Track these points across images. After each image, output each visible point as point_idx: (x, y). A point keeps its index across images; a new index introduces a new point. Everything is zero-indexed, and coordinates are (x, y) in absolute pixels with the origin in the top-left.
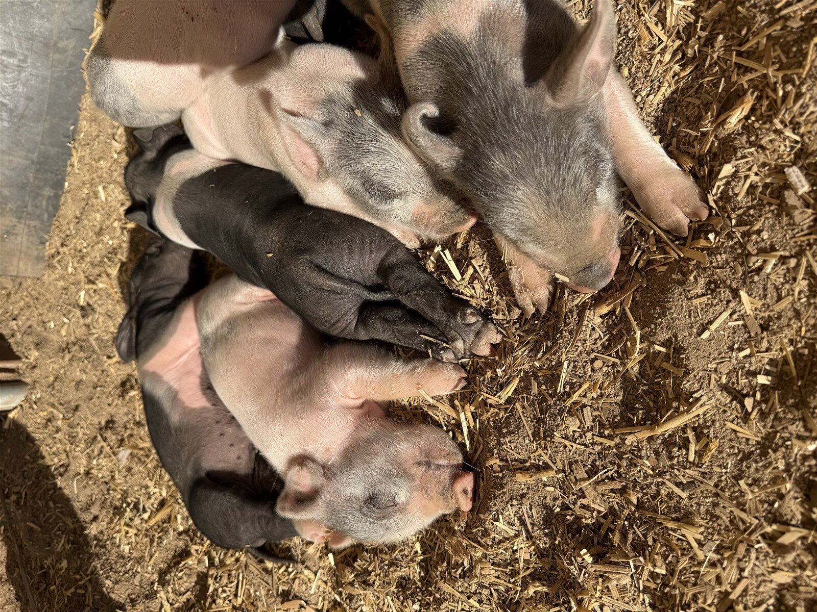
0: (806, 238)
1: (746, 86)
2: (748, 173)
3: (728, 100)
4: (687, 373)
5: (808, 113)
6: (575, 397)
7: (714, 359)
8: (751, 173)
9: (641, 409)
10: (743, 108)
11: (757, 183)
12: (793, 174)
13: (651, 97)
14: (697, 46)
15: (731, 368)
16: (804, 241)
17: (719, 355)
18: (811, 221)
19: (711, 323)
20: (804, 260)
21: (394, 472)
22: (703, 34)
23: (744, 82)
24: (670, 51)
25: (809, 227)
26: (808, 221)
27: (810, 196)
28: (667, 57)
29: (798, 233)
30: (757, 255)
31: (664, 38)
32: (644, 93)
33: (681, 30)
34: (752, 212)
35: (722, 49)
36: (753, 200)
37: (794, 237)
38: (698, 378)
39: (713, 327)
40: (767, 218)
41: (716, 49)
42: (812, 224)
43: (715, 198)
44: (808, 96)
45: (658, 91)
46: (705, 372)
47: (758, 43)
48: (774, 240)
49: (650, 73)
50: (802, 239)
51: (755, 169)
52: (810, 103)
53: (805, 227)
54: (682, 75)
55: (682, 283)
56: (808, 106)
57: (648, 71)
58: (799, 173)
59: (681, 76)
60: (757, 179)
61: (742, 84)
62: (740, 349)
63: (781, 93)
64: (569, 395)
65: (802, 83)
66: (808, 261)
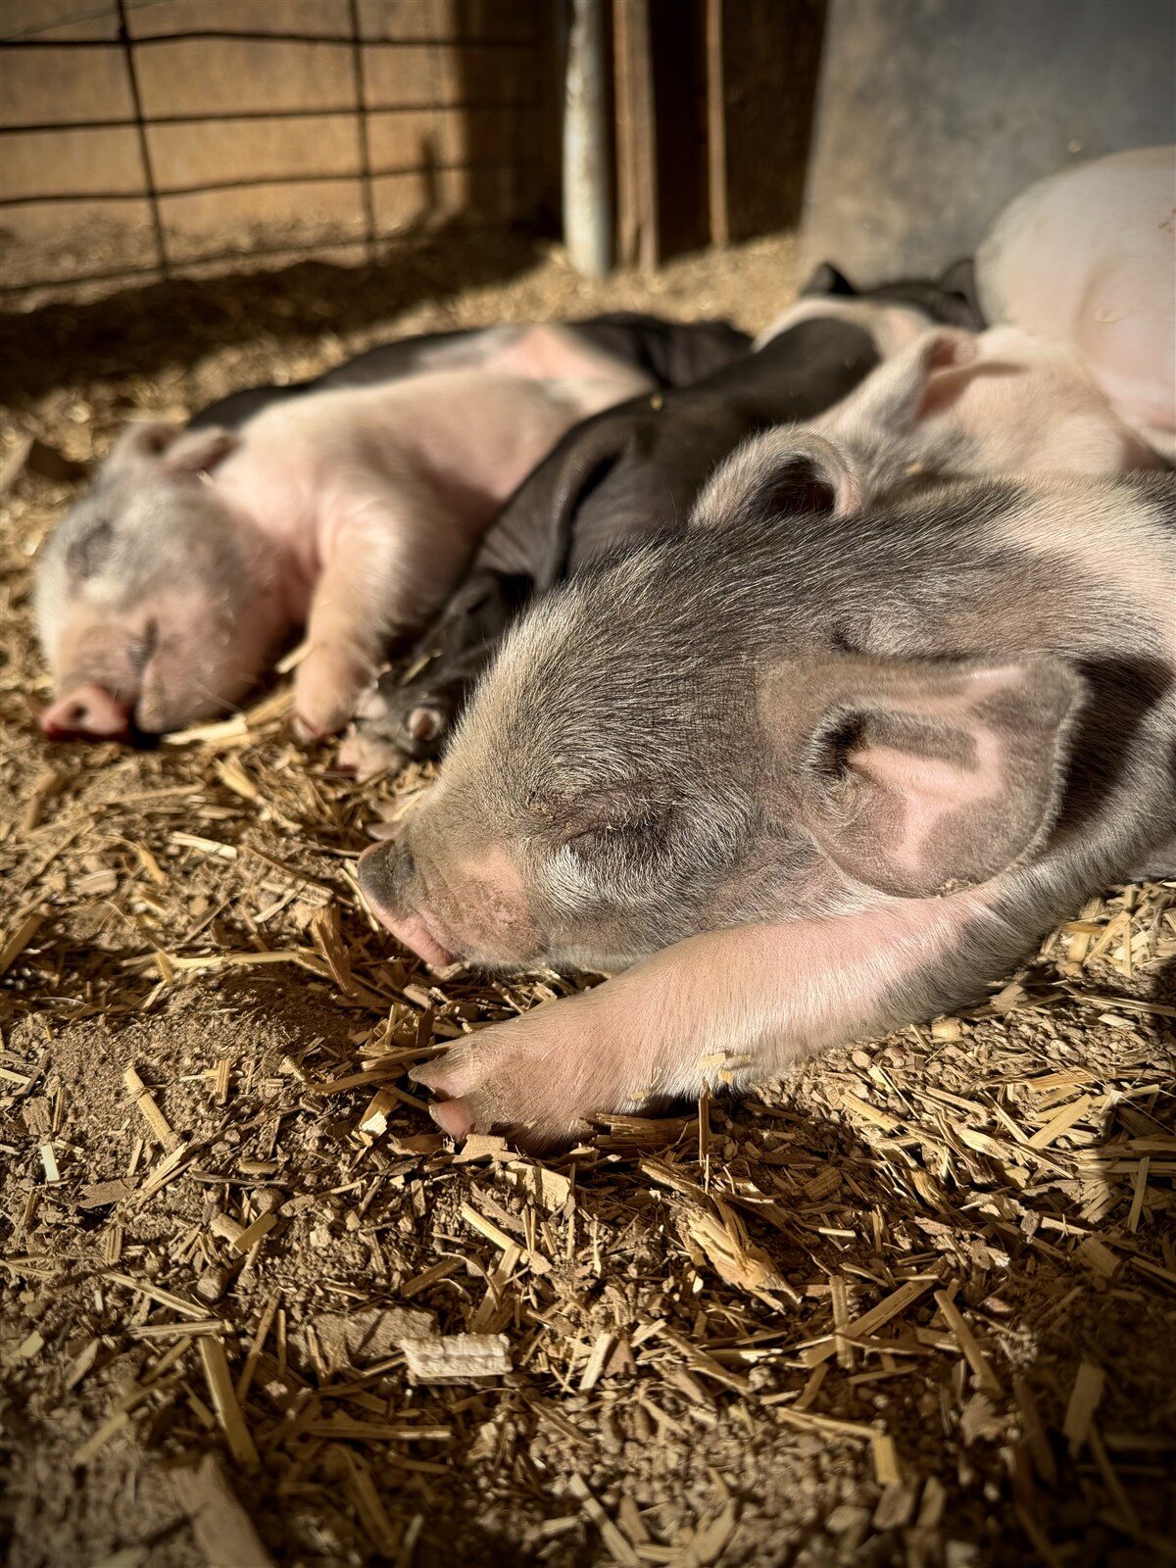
0: (263, 1330)
1: (813, 1291)
2: (531, 1245)
3: (787, 1246)
4: (59, 1025)
5: (655, 1412)
6: (146, 859)
7: (69, 1095)
8: (529, 1256)
9: (61, 982)
10: (731, 1256)
11: (496, 1265)
12: (483, 1352)
13: (863, 1091)
14: (996, 1212)
15: (33, 1131)
16: (256, 1325)
17: (76, 1110)
18: (311, 1362)
19: (159, 1099)
20: (200, 1312)
21: (145, 576)
22: (1029, 1229)
23: (831, 1288)
24: (999, 1151)
25: (293, 1352)
26: (315, 1352)
27: (389, 1373)
28: (978, 1142)
29: (289, 1317)
30: (275, 1209)
31: (1040, 1141)
32: (876, 1073)
33: (1057, 1184)
34: (406, 1225)
35: (964, 1262)
36: (447, 1245)
37: (281, 1305)
38: (35, 1044)
39: (147, 1105)
40: (367, 1254)
41: (966, 1246)
42: (303, 1361)
43: (495, 1165)
44: (709, 1419)
45: (878, 1107)
46: (43, 1063)
47: (945, 1330)
48: (298, 1261)
49: (930, 1090)
50: (266, 1322)
51: (540, 1266)
52: (686, 1425)
53: (299, 1340)
54: (918, 1178)
55: (289, 1050)
56: (677, 1413)
57: (941, 1087)
58: (477, 1371)
59: (914, 1175)
60: (507, 1265)
61: (827, 1283)
62: (65, 1161)
63: (751, 1356)
64: (157, 851)
65: (758, 1412)
66: (191, 1320)
